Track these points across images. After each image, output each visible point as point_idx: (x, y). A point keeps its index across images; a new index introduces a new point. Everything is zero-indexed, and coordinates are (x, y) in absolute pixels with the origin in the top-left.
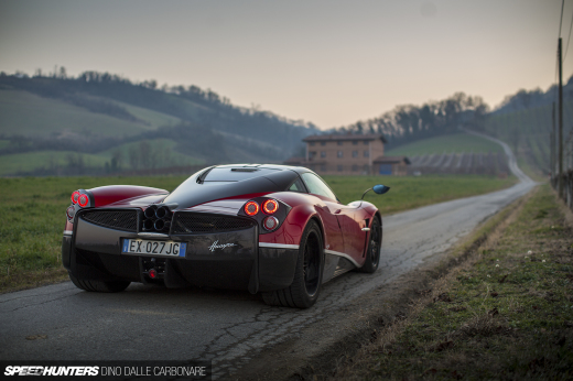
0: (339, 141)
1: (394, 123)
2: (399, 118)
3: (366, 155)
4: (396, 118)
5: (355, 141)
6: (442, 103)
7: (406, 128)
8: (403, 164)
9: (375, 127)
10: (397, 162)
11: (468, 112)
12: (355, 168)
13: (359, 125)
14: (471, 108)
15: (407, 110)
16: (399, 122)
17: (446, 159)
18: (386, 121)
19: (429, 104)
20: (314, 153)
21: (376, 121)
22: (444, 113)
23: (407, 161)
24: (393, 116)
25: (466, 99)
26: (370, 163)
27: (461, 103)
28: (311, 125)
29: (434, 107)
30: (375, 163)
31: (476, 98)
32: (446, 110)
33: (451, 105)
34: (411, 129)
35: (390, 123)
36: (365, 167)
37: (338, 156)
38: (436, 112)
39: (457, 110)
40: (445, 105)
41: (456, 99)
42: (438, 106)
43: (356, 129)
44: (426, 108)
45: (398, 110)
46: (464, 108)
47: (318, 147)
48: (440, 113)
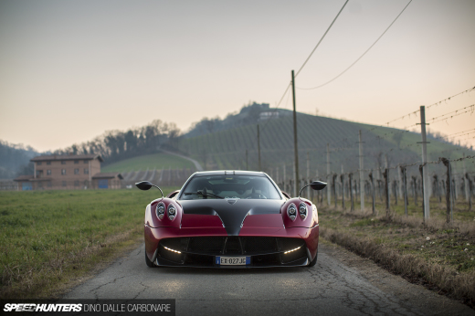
0: (63, 161)
1: (104, 146)
2: (108, 141)
3: (86, 172)
4: (105, 141)
5: (77, 161)
6: (143, 128)
7: (114, 150)
8: (117, 179)
9: (88, 149)
10: (113, 177)
11: (165, 135)
12: (77, 183)
13: (75, 148)
14: (167, 132)
15: (114, 134)
16: (108, 145)
17: (149, 175)
18: (97, 143)
19: (133, 130)
20: (41, 171)
21: (88, 144)
22: (145, 137)
23: (120, 177)
24: (102, 139)
25: (162, 125)
26: (90, 179)
27: (158, 128)
28: (31, 149)
29: (136, 132)
30: (94, 178)
31: (171, 124)
32: (146, 134)
33: (150, 131)
34: (118, 151)
35: (100, 146)
36: (85, 183)
37: (62, 173)
38: (138, 136)
39: (156, 134)
40: (145, 131)
41: (154, 125)
42: (140, 131)
43: (72, 151)
44: (130, 133)
45: (107, 135)
46: (161, 133)
47: (44, 166)
48: (141, 137)
